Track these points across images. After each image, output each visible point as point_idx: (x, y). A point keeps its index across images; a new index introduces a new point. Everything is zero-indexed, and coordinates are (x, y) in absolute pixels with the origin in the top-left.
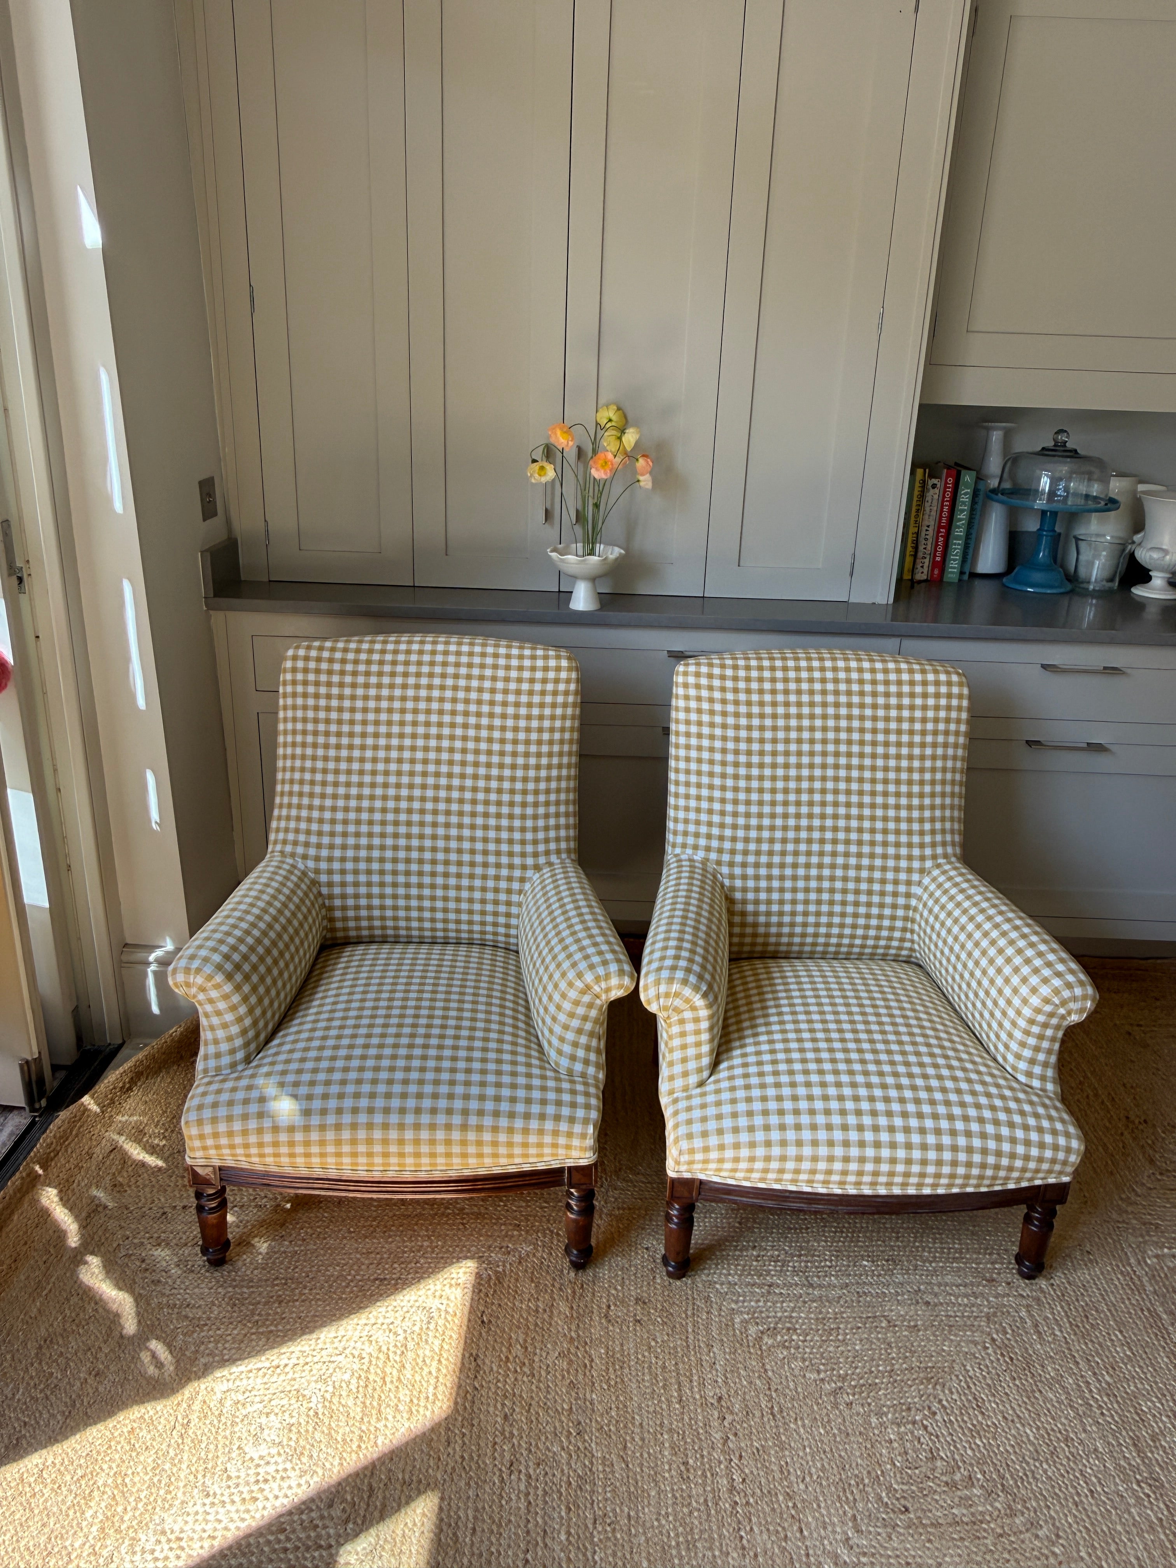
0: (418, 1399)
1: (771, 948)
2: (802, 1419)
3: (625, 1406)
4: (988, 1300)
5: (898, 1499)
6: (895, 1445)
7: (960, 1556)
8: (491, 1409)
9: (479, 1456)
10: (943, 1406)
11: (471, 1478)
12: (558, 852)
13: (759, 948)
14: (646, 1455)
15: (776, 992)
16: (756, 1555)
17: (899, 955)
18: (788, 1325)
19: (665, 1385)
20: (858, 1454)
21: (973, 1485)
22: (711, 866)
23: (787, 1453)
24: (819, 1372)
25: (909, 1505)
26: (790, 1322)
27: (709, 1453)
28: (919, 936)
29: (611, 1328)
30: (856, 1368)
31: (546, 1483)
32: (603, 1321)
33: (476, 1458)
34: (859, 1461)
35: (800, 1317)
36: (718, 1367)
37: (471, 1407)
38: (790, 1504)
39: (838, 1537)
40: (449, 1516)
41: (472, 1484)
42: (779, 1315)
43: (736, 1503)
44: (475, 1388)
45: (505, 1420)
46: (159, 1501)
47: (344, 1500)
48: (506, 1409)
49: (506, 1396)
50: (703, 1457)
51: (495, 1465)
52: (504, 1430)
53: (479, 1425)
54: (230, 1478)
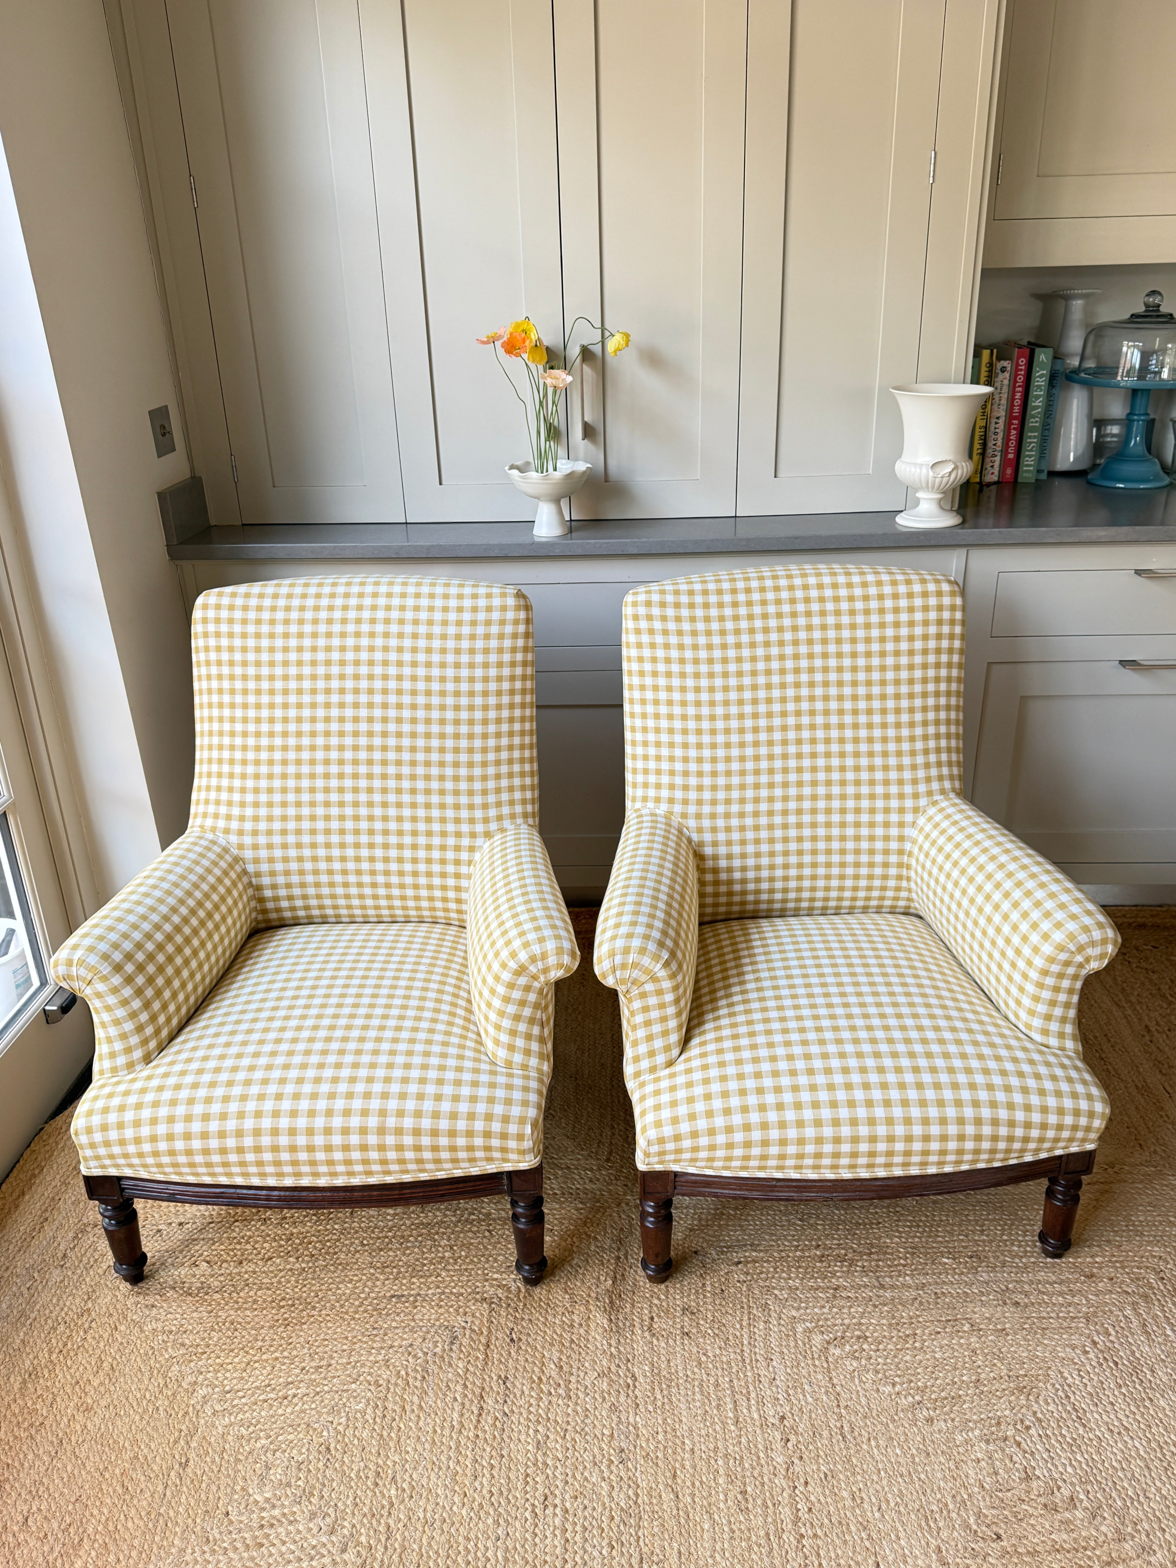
0: (442, 1428)
1: (750, 907)
2: (875, 1438)
3: (674, 1430)
4: (1086, 1298)
5: (988, 1526)
6: (984, 1464)
8: (523, 1438)
9: (510, 1490)
10: (1039, 1420)
11: (500, 1515)
12: (513, 816)
13: (736, 908)
14: (697, 1484)
15: (754, 955)
17: (895, 907)
18: (857, 1333)
19: (718, 1406)
20: (939, 1475)
21: (1075, 1507)
22: (676, 820)
23: (859, 1478)
24: (894, 1385)
25: (1001, 1532)
26: (859, 1330)
27: (770, 1480)
28: (916, 883)
29: (655, 1342)
30: (936, 1379)
31: (585, 1518)
32: (647, 1334)
33: (505, 1493)
34: (942, 1484)
35: (871, 1324)
36: (778, 1382)
37: (501, 1435)
38: (864, 1535)
40: (477, 1558)
41: (501, 1521)
42: (846, 1322)
43: (802, 1536)
44: (505, 1414)
45: (538, 1449)
46: (155, 1550)
47: (359, 1543)
48: (539, 1437)
49: (539, 1422)
50: (763, 1484)
51: (528, 1500)
52: (537, 1460)
53: (509, 1456)
54: (230, 1522)
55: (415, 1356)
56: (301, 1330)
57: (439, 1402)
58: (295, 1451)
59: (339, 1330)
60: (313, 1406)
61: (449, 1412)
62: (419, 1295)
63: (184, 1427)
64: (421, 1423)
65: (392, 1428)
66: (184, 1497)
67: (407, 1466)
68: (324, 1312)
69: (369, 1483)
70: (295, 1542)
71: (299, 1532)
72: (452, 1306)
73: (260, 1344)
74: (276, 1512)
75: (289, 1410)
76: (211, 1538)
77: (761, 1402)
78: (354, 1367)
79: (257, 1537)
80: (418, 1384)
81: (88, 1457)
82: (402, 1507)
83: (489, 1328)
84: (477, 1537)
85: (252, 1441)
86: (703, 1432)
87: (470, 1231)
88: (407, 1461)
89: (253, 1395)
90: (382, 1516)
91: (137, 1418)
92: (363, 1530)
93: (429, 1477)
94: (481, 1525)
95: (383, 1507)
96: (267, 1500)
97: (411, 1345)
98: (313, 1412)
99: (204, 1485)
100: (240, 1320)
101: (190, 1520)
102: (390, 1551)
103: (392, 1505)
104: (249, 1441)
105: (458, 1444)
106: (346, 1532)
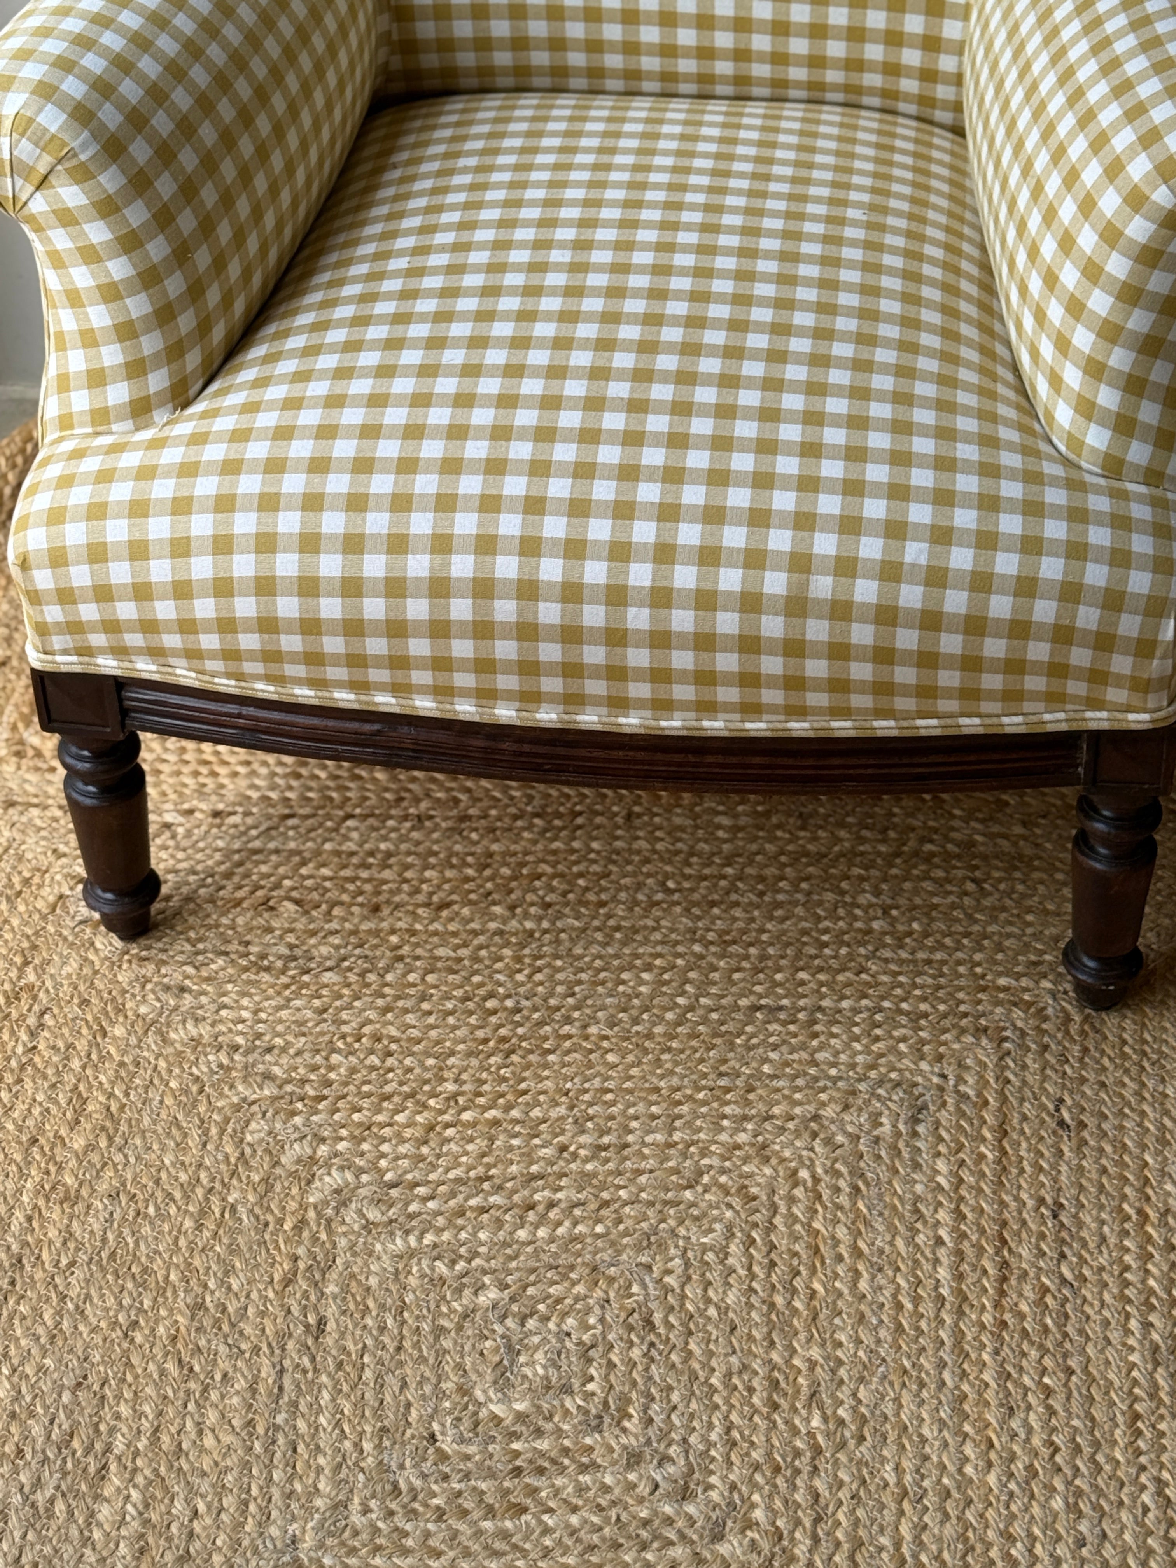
0: (916, 1299)
8: (1115, 1336)
9: (1096, 1445)
11: (1079, 1493)
33: (1087, 1450)
37: (1061, 1326)
41: (1084, 1507)
44: (1064, 1281)
45: (1157, 1364)
46: (276, 1499)
47: (750, 1524)
48: (1155, 1336)
51: (1143, 1468)
52: (1156, 1386)
53: (1086, 1370)
54: (443, 1457)
55: (828, 1142)
56: (546, 1066)
57: (900, 1243)
58: (570, 1321)
59: (634, 1071)
60: (599, 1229)
61: (927, 1267)
62: (820, 1009)
63: (301, 1251)
64: (863, 1286)
65: (794, 1291)
66: (326, 1395)
67: (842, 1372)
68: (593, 1030)
69: (755, 1400)
70: (600, 1509)
71: (606, 1489)
72: (904, 1039)
73: (450, 1087)
74: (543, 1445)
75: (542, 1233)
76: (403, 1485)
78: (685, 1155)
79: (508, 1492)
80: (844, 1201)
81: (88, 1297)
82: (842, 1457)
83: (1001, 1093)
84: (1030, 1535)
85: (467, 1292)
87: (927, 877)
88: (840, 1363)
89: (453, 1194)
90: (798, 1472)
91: (188, 1224)
92: (756, 1497)
93: (897, 1400)
94: (1036, 1510)
95: (797, 1454)
96: (521, 1417)
97: (816, 1117)
98: (600, 1243)
99: (368, 1374)
100: (393, 1032)
101: (347, 1444)
102: (825, 1547)
103: (818, 1451)
104: (459, 1291)
105: (959, 1336)
106: (714, 1495)
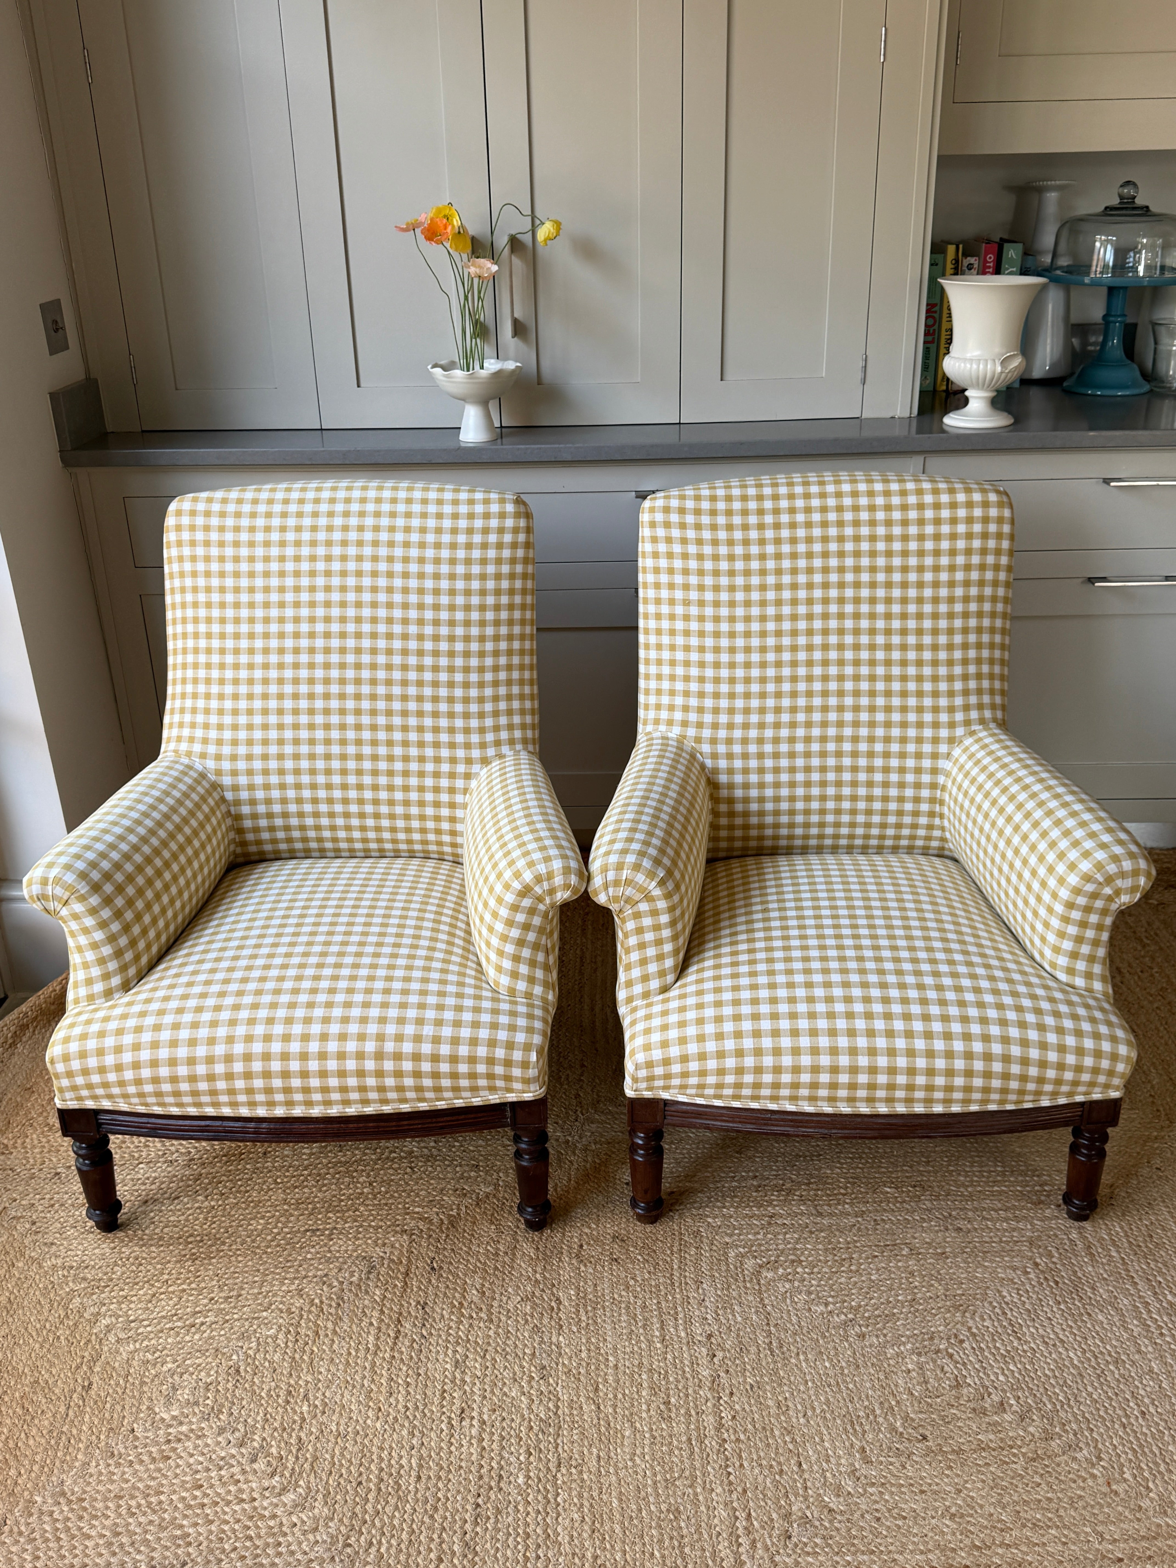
0: (357, 1350)
3: (598, 1348)
5: (914, 1428)
6: (914, 1374)
7: (983, 1481)
8: (441, 1357)
9: (425, 1405)
10: (973, 1334)
11: (415, 1427)
12: (512, 742)
14: (620, 1397)
16: (745, 1491)
18: (791, 1257)
19: (645, 1326)
20: (868, 1385)
21: (1004, 1411)
23: (786, 1388)
24: (826, 1305)
25: (927, 1433)
26: (793, 1254)
27: (695, 1391)
29: (583, 1268)
30: (871, 1299)
31: (503, 1429)
32: (574, 1261)
33: (421, 1408)
34: (870, 1392)
35: (806, 1249)
36: (707, 1303)
37: (418, 1356)
38: (787, 1439)
39: (843, 1469)
40: (390, 1466)
41: (416, 1433)
42: (781, 1247)
43: (725, 1441)
44: (423, 1336)
45: (456, 1367)
46: (57, 1463)
47: (269, 1455)
48: (458, 1356)
49: (458, 1344)
50: (687, 1396)
51: (444, 1413)
52: (455, 1378)
53: (426, 1374)
54: (136, 1438)
55: (330, 1285)
56: (210, 1264)
57: (354, 1326)
58: (203, 1374)
59: (250, 1263)
60: (222, 1333)
61: (364, 1335)
62: (336, 1228)
63: (86, 1354)
64: (335, 1346)
65: (305, 1351)
66: (87, 1416)
67: (320, 1385)
68: (234, 1247)
69: (280, 1401)
70: (203, 1454)
71: (207, 1445)
72: (370, 1238)
73: (166, 1277)
74: (184, 1428)
75: (197, 1337)
76: (116, 1453)
77: (688, 1322)
78: (265, 1297)
79: (163, 1451)
80: (333, 1311)
82: (314, 1421)
83: (408, 1257)
84: (391, 1448)
85: (158, 1365)
86: (628, 1350)
87: (391, 1167)
88: (320, 1380)
89: (159, 1323)
90: (293, 1430)
91: (37, 1346)
92: (273, 1443)
93: (342, 1394)
94: (395, 1436)
95: (294, 1422)
96: (174, 1418)
97: (326, 1275)
98: (222, 1338)
99: (108, 1406)
100: (145, 1255)
101: (94, 1437)
102: (301, 1460)
103: (303, 1420)
104: (155, 1365)
105: (373, 1364)
106: (256, 1444)
